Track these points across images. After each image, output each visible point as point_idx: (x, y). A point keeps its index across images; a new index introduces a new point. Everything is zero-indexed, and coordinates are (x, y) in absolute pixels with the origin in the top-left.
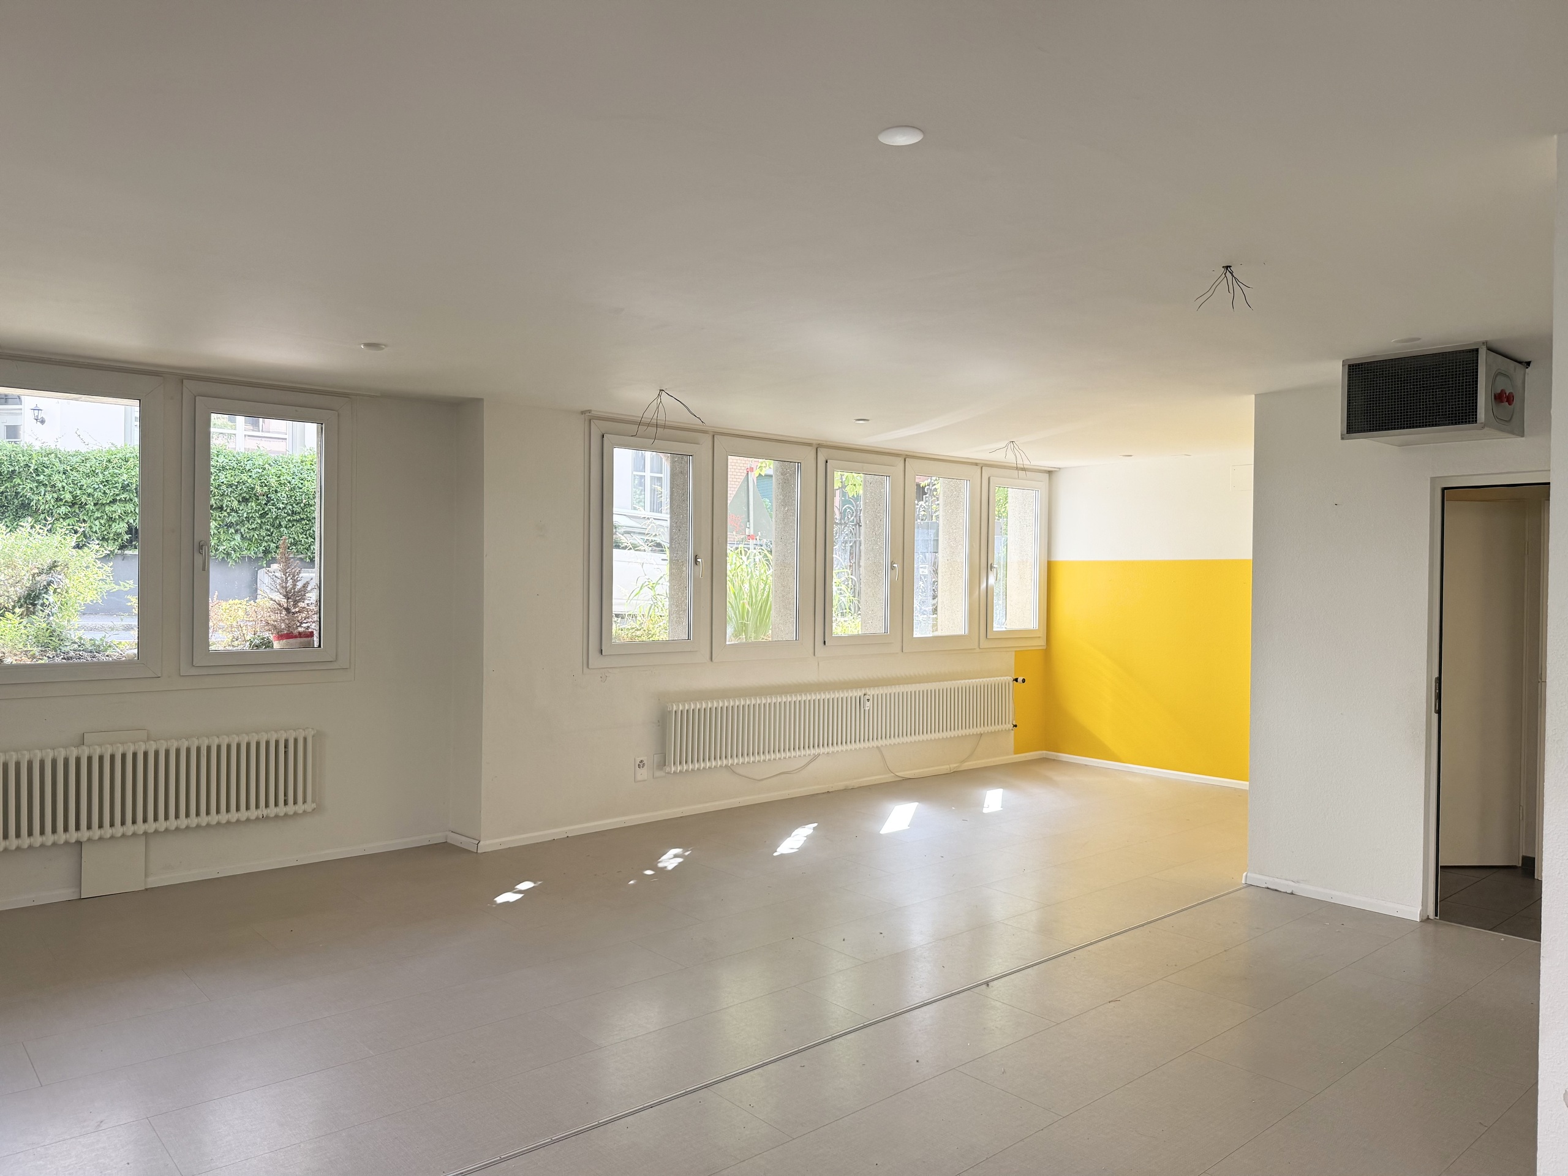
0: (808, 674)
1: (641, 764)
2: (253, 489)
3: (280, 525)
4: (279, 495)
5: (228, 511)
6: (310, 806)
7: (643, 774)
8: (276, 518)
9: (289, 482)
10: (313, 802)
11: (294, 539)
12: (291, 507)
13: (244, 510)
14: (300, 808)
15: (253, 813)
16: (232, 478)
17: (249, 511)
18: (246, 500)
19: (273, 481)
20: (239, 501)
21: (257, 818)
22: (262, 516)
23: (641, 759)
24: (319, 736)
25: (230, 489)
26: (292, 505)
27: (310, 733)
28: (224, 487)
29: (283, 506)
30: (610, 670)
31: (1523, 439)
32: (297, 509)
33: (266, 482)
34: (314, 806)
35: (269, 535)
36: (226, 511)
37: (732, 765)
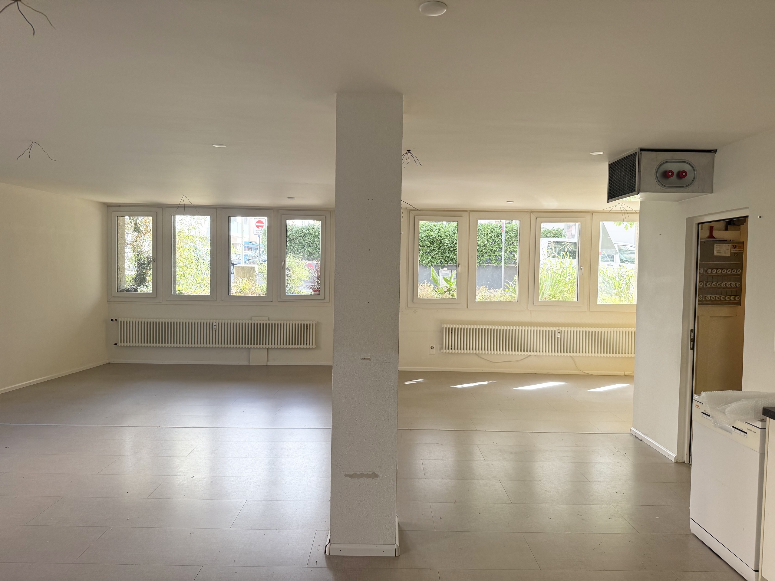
0: (525, 317)
1: (432, 348)
2: (435, 238)
3: (446, 252)
4: (445, 240)
5: (427, 247)
6: (314, 346)
7: (433, 351)
8: (444, 249)
9: (449, 235)
10: (315, 345)
11: (452, 258)
12: (449, 245)
13: (432, 247)
14: (311, 346)
15: (296, 346)
16: (428, 234)
17: (434, 247)
18: (433, 243)
19: (443, 235)
20: (431, 243)
21: (298, 348)
22: (439, 248)
23: (432, 345)
24: (318, 324)
25: (426, 239)
26: (450, 244)
27: (314, 323)
28: (424, 238)
29: (446, 244)
30: (418, 309)
31: (713, 194)
32: (452, 245)
33: (440, 235)
34: (316, 346)
35: (442, 256)
36: (426, 247)
37: (479, 353)
